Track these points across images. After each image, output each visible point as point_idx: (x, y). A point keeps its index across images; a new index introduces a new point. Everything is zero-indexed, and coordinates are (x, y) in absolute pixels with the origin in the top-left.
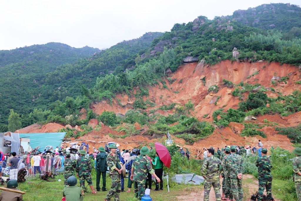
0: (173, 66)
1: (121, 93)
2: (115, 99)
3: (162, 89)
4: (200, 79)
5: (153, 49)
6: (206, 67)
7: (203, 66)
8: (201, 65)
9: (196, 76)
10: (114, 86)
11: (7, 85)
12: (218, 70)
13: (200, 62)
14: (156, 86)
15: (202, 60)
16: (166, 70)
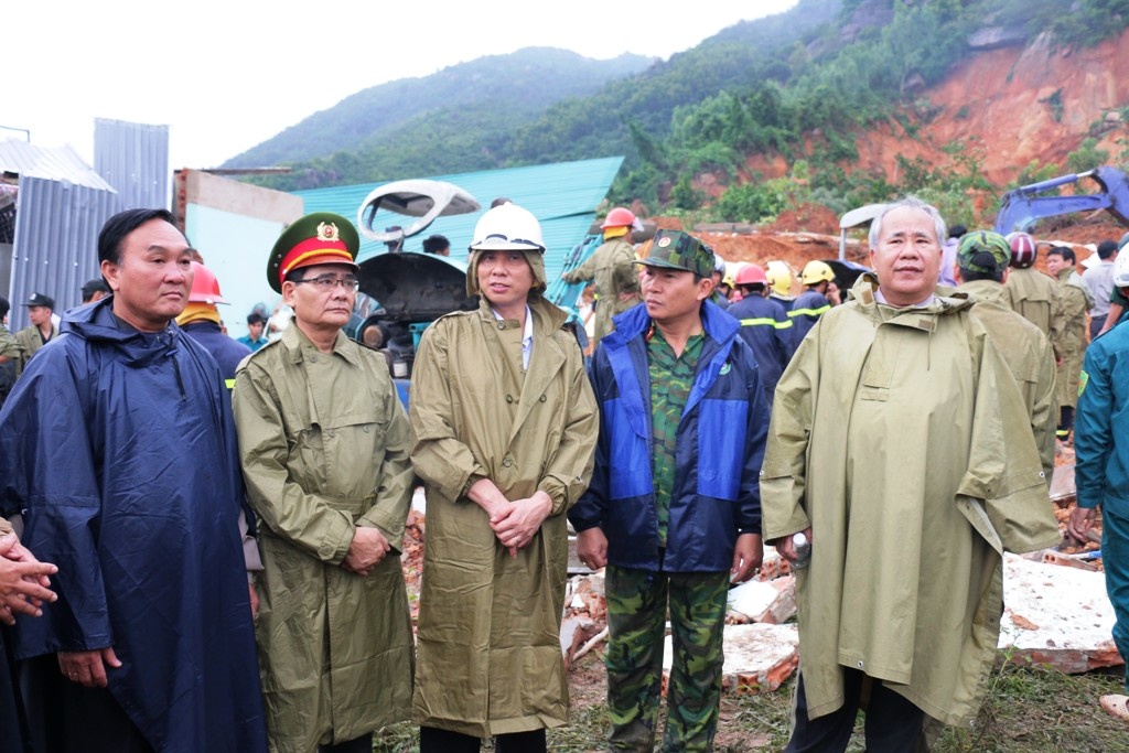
0: (930, 63)
1: (764, 152)
2: (743, 172)
3: (902, 137)
4: (1040, 101)
5: (849, 21)
6: (1057, 58)
7: (1047, 53)
8: (1038, 53)
9: (1018, 93)
10: (739, 127)
11: (411, 164)
12: (1111, 63)
13: (1032, 42)
14: (879, 128)
15: (1042, 35)
16: (906, 80)
